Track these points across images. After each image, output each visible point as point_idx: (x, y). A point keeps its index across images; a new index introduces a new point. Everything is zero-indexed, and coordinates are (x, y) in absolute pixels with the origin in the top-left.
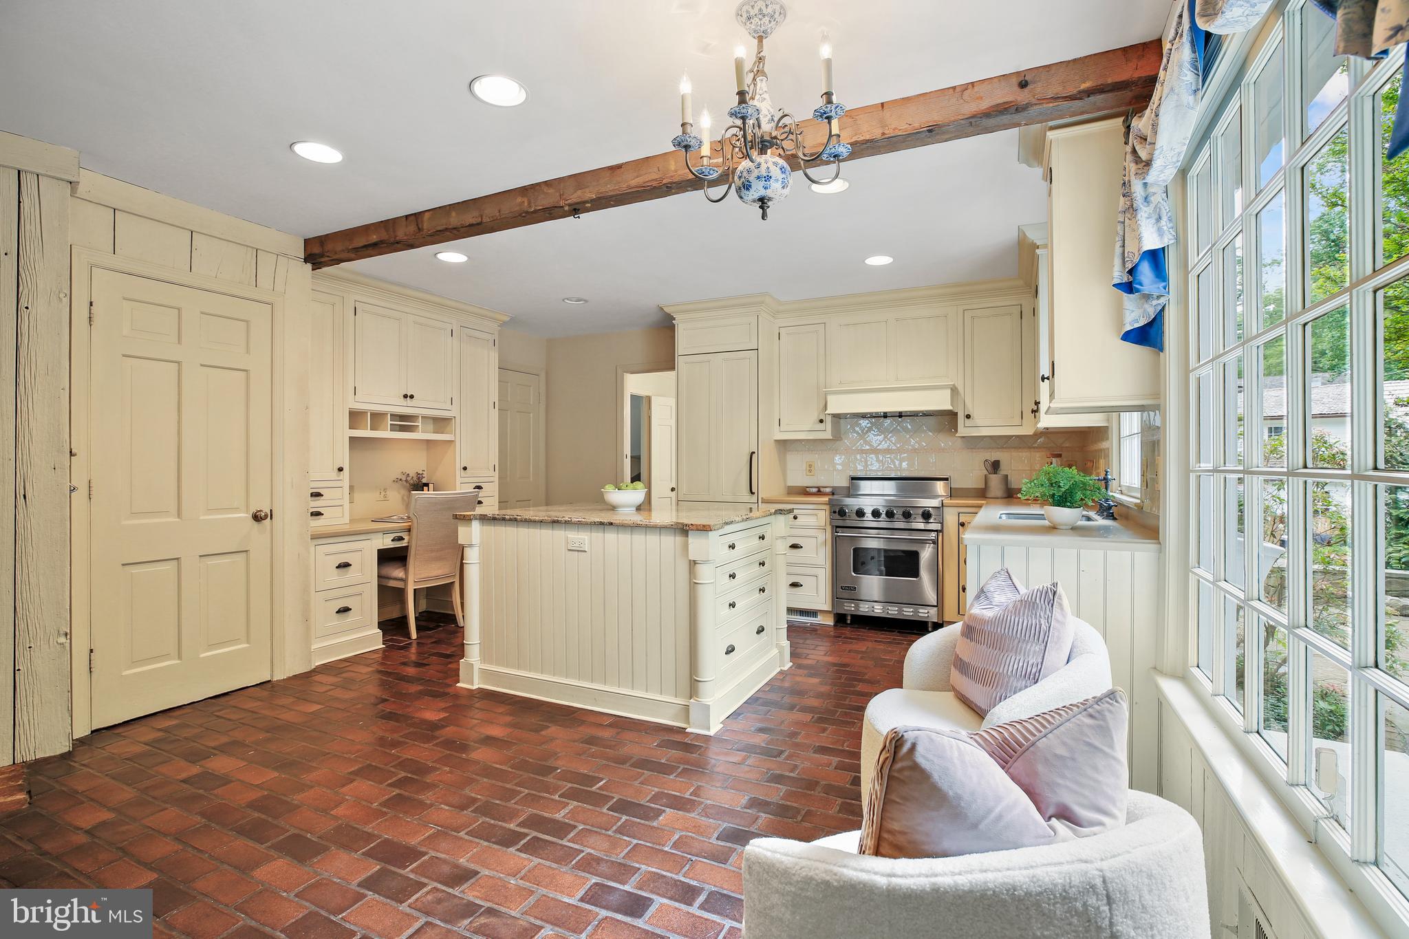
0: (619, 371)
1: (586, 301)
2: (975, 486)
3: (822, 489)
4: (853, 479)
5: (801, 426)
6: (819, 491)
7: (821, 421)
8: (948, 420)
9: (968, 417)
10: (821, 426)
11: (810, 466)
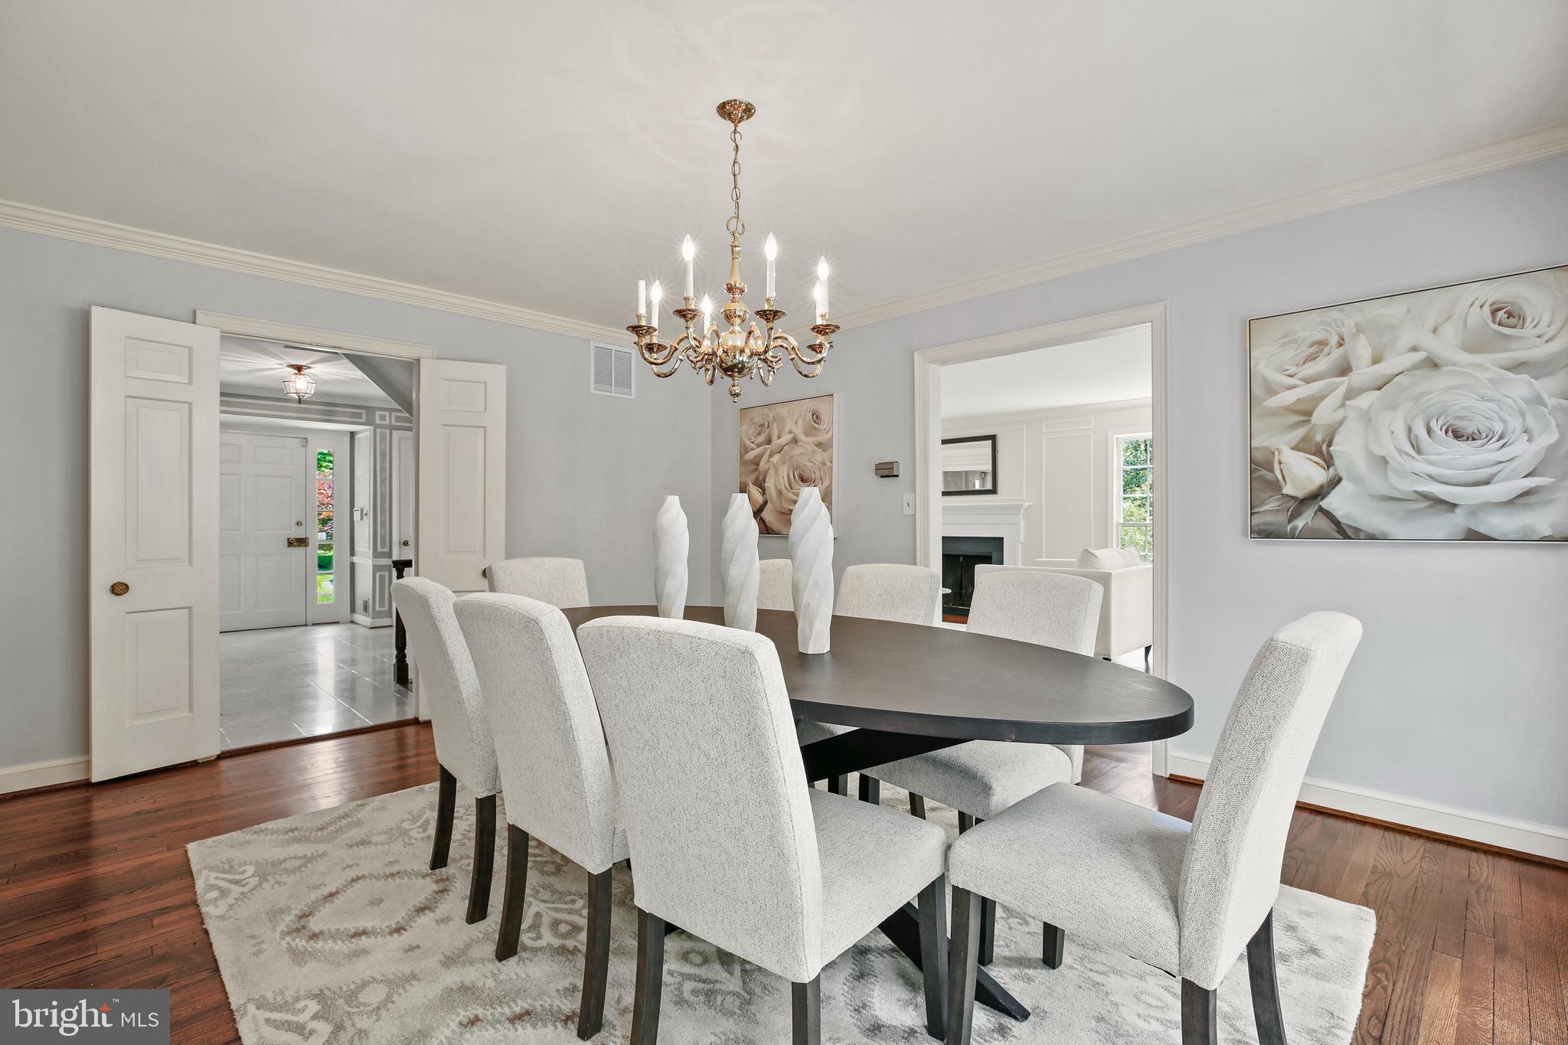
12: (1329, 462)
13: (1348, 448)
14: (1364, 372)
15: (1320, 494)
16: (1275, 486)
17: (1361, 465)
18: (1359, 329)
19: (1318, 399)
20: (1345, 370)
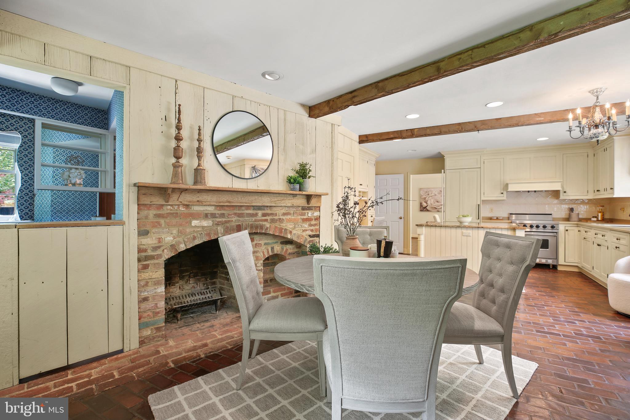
0: (409, 174)
1: (415, 150)
2: (564, 217)
3: (498, 218)
4: (511, 214)
5: (494, 194)
6: (497, 218)
7: (502, 193)
8: (556, 194)
9: (565, 192)
10: (502, 195)
11: (492, 209)
12: (427, 204)
13: (429, 202)
14: (430, 195)
15: (426, 207)
16: (422, 206)
17: (430, 204)
18: (430, 191)
19: (426, 197)
20: (428, 195)
